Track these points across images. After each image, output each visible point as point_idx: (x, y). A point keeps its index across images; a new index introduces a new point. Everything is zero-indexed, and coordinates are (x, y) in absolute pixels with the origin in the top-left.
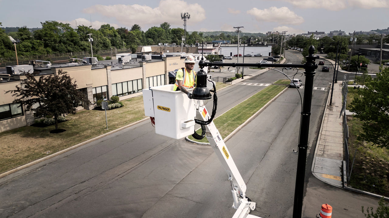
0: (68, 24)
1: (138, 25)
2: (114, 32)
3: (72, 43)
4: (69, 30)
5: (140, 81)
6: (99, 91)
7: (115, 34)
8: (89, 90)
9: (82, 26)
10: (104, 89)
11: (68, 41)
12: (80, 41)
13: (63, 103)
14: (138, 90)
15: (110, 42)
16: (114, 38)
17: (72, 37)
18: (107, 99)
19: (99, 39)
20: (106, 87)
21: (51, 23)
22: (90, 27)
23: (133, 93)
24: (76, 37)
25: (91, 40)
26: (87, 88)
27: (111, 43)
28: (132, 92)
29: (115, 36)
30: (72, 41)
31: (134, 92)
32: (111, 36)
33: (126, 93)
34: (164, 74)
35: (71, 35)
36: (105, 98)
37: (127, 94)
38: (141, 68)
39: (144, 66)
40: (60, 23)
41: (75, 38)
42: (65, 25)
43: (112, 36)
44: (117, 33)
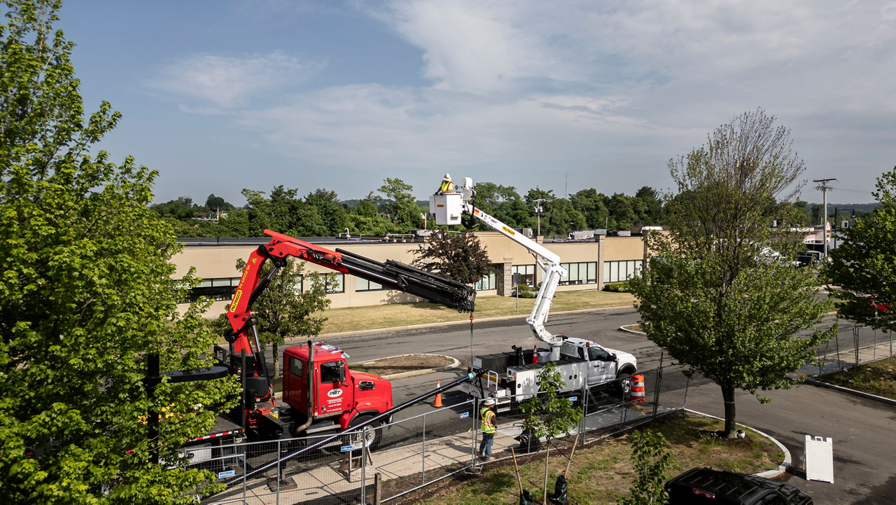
0: (513, 188)
1: (651, 188)
2: (595, 201)
3: (514, 221)
4: (512, 198)
5: (592, 267)
6: (522, 271)
7: (596, 205)
8: (506, 267)
9: (536, 190)
10: (530, 271)
11: (507, 217)
12: (528, 217)
13: (465, 267)
14: (588, 281)
15: (585, 219)
16: (594, 213)
17: (516, 209)
18: (533, 286)
19: (564, 213)
20: (533, 267)
21: (483, 186)
22: (549, 192)
23: (578, 284)
24: (521, 209)
25: (539, 210)
26: (503, 264)
27: (587, 221)
28: (577, 282)
29: (597, 208)
30: (514, 217)
31: (580, 282)
32: (588, 209)
33: (565, 282)
34: (643, 260)
35: (515, 206)
36: (531, 284)
37: (567, 283)
38: (597, 244)
39: (601, 241)
40: (498, 186)
41: (519, 211)
42: (507, 189)
43: (592, 209)
44: (601, 204)
